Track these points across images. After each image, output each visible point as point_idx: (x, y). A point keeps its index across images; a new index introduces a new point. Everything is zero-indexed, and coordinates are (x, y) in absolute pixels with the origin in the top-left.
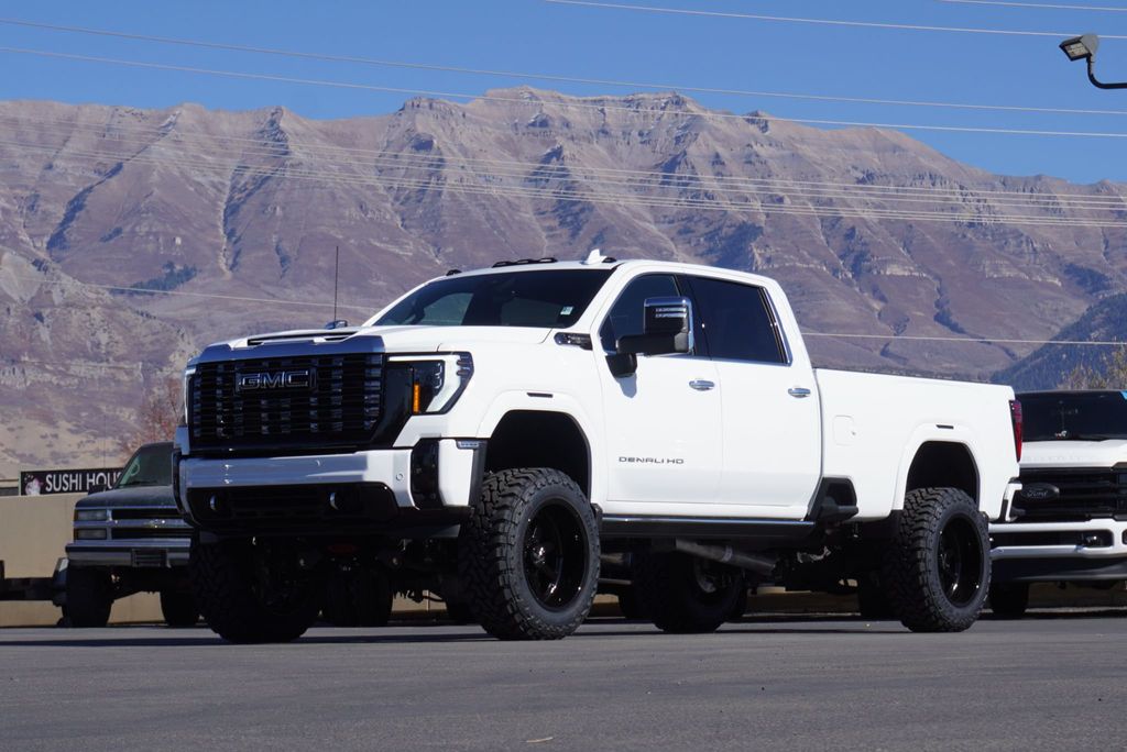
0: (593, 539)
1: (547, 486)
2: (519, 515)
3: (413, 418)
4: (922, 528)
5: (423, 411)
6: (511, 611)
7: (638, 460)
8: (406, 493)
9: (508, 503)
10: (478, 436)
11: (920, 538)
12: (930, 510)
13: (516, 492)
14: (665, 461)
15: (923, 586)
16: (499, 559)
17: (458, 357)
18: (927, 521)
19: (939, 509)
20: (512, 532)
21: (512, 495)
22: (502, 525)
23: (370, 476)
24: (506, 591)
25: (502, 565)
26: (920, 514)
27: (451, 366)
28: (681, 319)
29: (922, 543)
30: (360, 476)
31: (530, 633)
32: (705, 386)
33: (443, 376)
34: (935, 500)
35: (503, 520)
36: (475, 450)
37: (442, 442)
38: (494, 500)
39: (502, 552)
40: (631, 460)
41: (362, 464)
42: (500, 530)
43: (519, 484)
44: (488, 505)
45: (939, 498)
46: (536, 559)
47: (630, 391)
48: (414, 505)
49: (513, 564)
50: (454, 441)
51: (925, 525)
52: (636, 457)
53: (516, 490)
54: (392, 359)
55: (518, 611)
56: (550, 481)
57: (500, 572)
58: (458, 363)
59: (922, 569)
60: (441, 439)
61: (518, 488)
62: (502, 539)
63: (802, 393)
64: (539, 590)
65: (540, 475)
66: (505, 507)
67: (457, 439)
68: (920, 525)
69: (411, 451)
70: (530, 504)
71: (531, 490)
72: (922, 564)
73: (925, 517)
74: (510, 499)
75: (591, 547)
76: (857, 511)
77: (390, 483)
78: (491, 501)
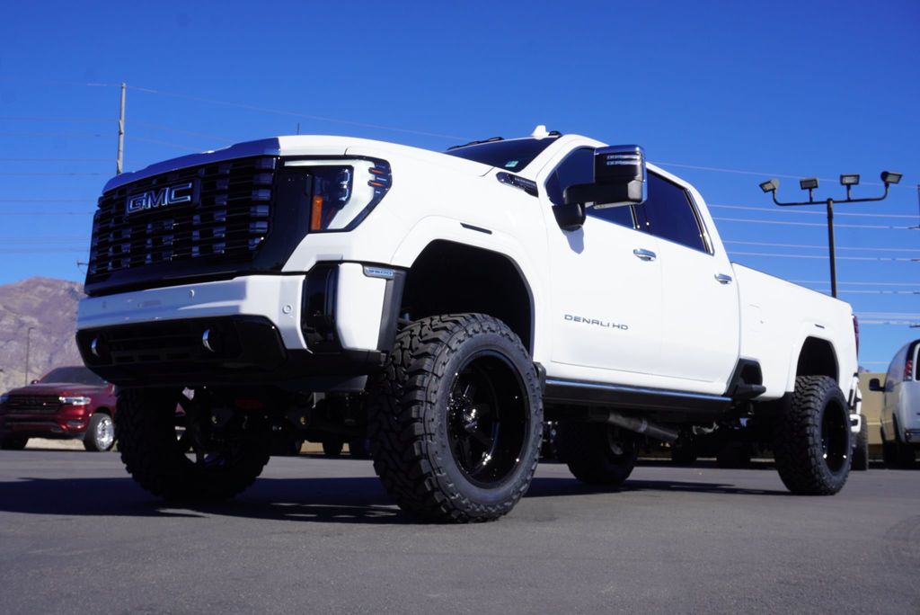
0: (535, 402)
1: (481, 334)
2: (444, 365)
3: (309, 236)
4: (810, 408)
5: (324, 229)
6: (429, 489)
7: (584, 320)
8: (295, 331)
9: (429, 350)
10: (393, 263)
11: (809, 416)
12: (815, 393)
13: (441, 337)
14: (611, 325)
15: (811, 457)
16: (415, 420)
17: (371, 165)
18: (813, 402)
19: (821, 393)
20: (433, 387)
21: (436, 340)
22: (420, 377)
23: (249, 307)
24: (423, 462)
25: (418, 428)
26: (806, 396)
27: (362, 173)
28: (635, 167)
29: (810, 421)
30: (237, 307)
31: (454, 516)
32: (648, 256)
33: (350, 185)
34: (817, 384)
35: (422, 371)
36: (388, 280)
37: (343, 267)
38: (414, 347)
39: (418, 412)
40: (577, 319)
41: (240, 293)
42: (418, 384)
43: (445, 329)
44: (406, 352)
45: (820, 383)
46: (467, 423)
47: (577, 246)
48: (305, 346)
49: (433, 427)
50: (360, 266)
51: (812, 405)
52: (582, 317)
53: (442, 335)
54: (288, 164)
55: (439, 489)
56: (485, 328)
57: (415, 438)
58: (371, 170)
59: (811, 443)
60: (342, 262)
61: (444, 332)
62: (419, 395)
63: (725, 280)
64: (467, 460)
65: (472, 320)
66: (426, 355)
67: (364, 264)
68: (808, 405)
69: (303, 277)
70: (458, 354)
71: (461, 336)
72: (810, 438)
73: (812, 398)
74: (432, 345)
75: (533, 411)
76: (764, 390)
77: (276, 318)
78: (411, 348)
